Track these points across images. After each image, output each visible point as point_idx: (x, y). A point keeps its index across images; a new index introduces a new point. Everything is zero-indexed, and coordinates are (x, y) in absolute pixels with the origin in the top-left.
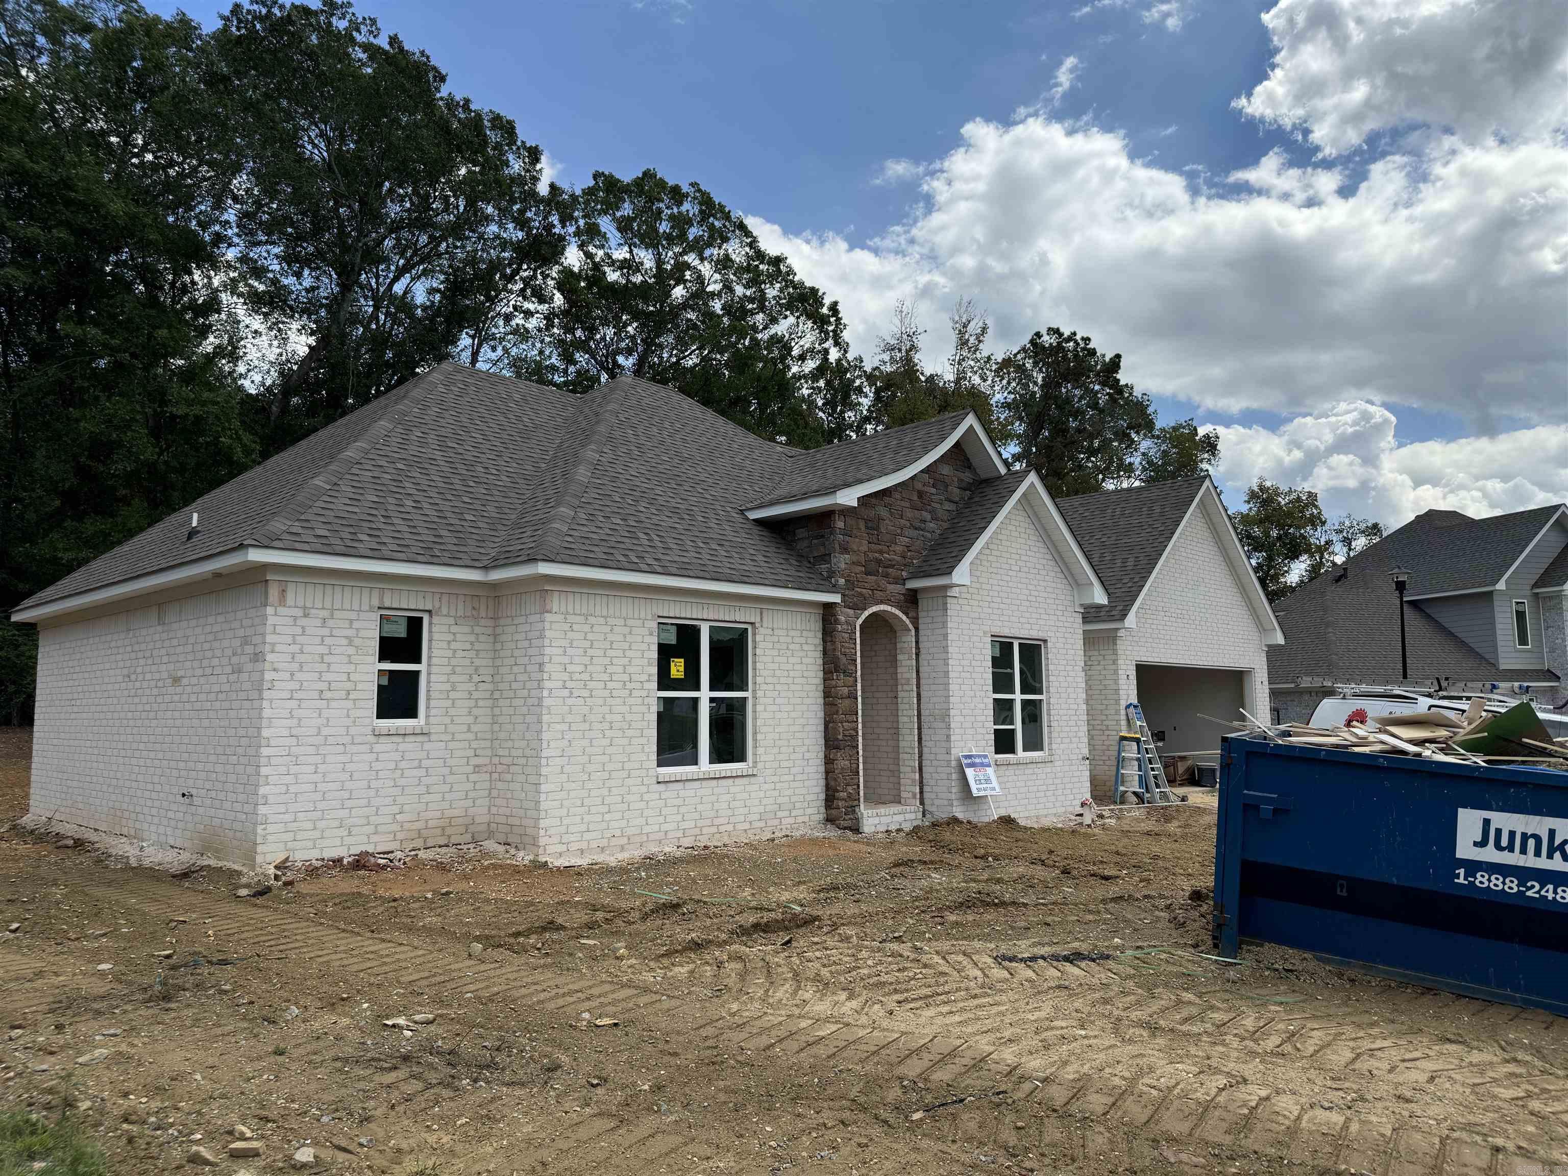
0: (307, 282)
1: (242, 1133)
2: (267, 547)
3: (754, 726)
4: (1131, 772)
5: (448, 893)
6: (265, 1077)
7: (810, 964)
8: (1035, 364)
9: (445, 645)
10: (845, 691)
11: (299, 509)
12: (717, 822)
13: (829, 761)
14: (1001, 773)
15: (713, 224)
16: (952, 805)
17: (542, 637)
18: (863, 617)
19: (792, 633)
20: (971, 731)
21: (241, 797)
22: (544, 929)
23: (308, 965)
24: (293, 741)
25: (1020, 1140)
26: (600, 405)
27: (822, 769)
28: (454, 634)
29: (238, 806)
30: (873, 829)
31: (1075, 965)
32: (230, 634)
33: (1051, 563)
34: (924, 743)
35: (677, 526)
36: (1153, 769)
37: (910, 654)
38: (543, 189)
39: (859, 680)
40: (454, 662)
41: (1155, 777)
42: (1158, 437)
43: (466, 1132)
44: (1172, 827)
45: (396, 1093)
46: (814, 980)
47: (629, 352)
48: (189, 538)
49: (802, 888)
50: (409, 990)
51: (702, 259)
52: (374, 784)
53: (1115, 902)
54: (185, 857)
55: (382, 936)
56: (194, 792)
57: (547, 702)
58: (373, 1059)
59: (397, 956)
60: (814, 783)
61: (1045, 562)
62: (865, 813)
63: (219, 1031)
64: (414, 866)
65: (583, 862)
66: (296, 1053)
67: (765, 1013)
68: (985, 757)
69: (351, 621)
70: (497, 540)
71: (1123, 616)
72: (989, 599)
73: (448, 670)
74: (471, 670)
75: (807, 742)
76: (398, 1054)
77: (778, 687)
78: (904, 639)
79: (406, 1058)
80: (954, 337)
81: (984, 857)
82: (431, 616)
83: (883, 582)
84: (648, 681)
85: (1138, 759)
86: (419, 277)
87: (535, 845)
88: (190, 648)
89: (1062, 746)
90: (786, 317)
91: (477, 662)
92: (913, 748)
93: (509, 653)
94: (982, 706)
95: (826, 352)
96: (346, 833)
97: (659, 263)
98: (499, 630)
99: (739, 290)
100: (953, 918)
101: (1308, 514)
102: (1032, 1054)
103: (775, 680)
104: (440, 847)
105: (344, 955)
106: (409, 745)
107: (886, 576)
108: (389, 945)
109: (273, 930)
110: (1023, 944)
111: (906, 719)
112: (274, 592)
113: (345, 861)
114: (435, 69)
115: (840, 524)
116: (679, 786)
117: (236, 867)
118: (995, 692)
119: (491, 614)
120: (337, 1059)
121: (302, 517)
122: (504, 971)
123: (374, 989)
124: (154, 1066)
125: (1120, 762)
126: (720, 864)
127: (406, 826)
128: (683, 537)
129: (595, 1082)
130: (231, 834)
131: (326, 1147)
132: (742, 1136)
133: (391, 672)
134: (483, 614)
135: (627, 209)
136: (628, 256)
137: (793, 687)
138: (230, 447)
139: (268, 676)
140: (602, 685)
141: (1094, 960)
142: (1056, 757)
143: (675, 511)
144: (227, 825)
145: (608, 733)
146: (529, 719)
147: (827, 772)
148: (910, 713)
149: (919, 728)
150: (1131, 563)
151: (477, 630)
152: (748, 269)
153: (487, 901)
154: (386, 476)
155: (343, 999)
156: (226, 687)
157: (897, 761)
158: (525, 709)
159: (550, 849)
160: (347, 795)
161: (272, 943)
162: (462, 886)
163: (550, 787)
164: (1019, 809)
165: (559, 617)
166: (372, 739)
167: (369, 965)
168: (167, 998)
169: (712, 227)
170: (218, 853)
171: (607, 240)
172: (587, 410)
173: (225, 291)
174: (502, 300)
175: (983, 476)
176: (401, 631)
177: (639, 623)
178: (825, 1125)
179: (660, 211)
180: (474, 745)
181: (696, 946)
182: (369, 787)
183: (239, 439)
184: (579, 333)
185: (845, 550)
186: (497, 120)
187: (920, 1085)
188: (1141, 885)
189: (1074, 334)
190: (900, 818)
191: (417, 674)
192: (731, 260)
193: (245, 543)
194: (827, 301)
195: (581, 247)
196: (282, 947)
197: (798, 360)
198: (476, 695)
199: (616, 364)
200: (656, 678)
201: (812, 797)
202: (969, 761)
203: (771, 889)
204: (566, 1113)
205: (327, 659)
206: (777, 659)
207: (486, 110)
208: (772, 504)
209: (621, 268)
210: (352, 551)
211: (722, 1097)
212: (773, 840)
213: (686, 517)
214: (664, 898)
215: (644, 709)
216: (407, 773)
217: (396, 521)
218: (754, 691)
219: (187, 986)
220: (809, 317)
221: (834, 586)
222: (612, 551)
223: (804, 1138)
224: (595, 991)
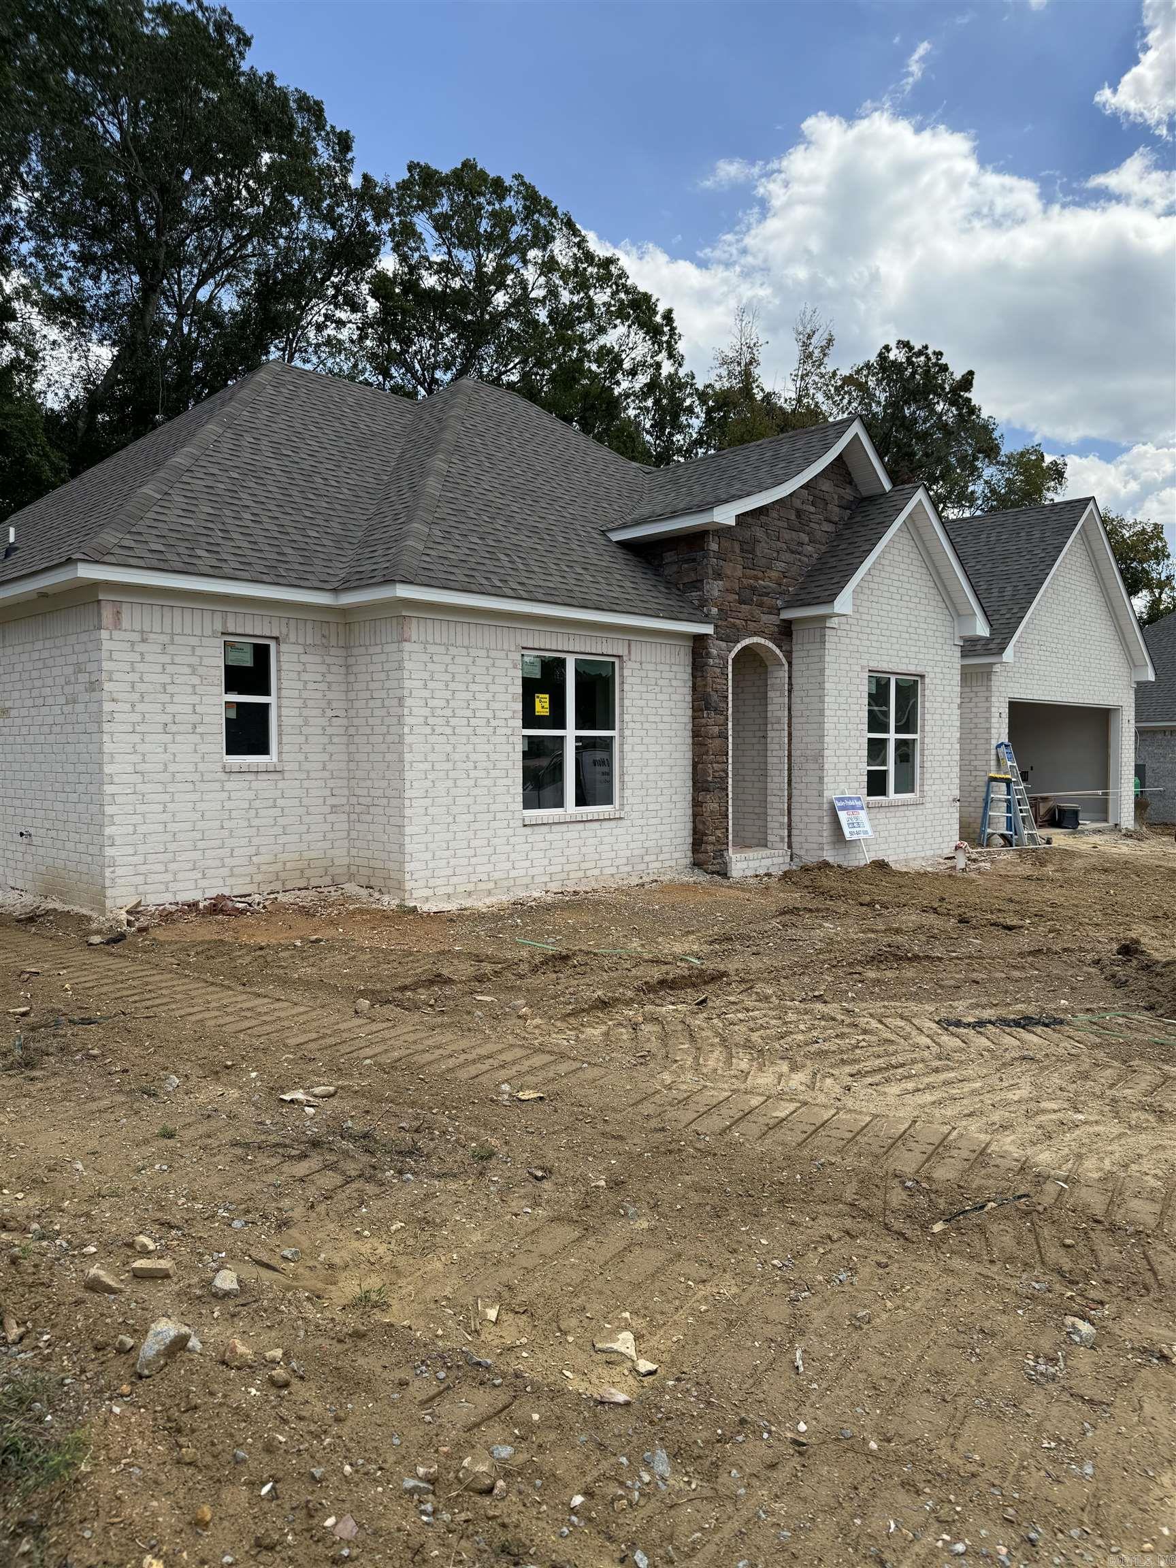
0: (106, 288)
1: (144, 1246)
2: (97, 562)
3: (622, 767)
4: (999, 814)
5: (318, 941)
6: (157, 1167)
7: (736, 1028)
8: (879, 382)
9: (295, 676)
10: (716, 729)
11: (128, 520)
12: (584, 866)
13: (696, 804)
14: (872, 816)
15: (538, 222)
16: (822, 849)
17: (400, 668)
18: (736, 650)
19: (660, 667)
20: (845, 773)
21: (86, 838)
22: (432, 982)
23: (180, 1024)
24: (138, 778)
25: (1075, 1262)
26: (441, 410)
27: (690, 812)
28: (304, 664)
29: (81, 848)
30: (741, 874)
31: (1029, 1031)
32: (60, 660)
33: (932, 591)
34: (793, 785)
35: (538, 547)
36: (1021, 811)
37: (782, 691)
38: (354, 181)
39: (730, 719)
40: (305, 694)
41: (1023, 818)
42: (1003, 464)
43: (403, 1241)
44: (1049, 870)
45: (313, 1189)
46: (745, 1046)
47: (447, 367)
48: (7, 555)
49: (691, 937)
50: (299, 1054)
51: (525, 262)
52: (227, 824)
53: (1034, 956)
54: (28, 899)
55: (255, 989)
56: (32, 831)
57: (408, 739)
58: (277, 1145)
59: (277, 1014)
60: (681, 826)
61: (926, 590)
62: (733, 857)
63: (94, 1106)
64: (274, 911)
65: (451, 906)
66: (189, 1134)
67: (705, 1087)
68: (859, 799)
69: (193, 647)
70: (344, 560)
71: (1002, 650)
72: (868, 630)
73: (299, 703)
74: (324, 704)
75: (676, 784)
76: (304, 1139)
77: (646, 726)
78: (776, 674)
79: (315, 1144)
80: (796, 351)
81: (870, 905)
82: (278, 643)
83: (757, 611)
84: (513, 718)
85: (1008, 801)
86: (223, 284)
87: (400, 887)
88: (16, 676)
89: (934, 787)
90: (615, 326)
91: (330, 695)
92: (782, 790)
93: (363, 686)
94: (857, 746)
95: (658, 366)
96: (200, 875)
97: (480, 265)
98: (352, 661)
99: (566, 297)
100: (872, 974)
101: (1152, 547)
102: (1035, 1144)
103: (643, 719)
104: (299, 889)
105: (217, 1013)
106: (262, 784)
107: (760, 605)
108: (266, 1000)
109: (135, 983)
110: (961, 1005)
111: (775, 760)
112: (107, 614)
113: (201, 905)
114: (238, 29)
115: (714, 546)
116: (545, 829)
117: (84, 911)
118: (870, 731)
119: (341, 643)
120: (235, 1144)
121: (134, 530)
122: (399, 1032)
123: (260, 1054)
124: (27, 1151)
125: (987, 803)
126: (597, 910)
127: (263, 868)
128: (545, 560)
129: (540, 1174)
130: (76, 876)
131: (245, 1262)
132: (735, 1251)
133: (238, 704)
134: (333, 642)
135: (444, 206)
136: (446, 258)
137: (661, 726)
138: (37, 464)
139: (107, 707)
140: (465, 722)
141: (1047, 1025)
142: (928, 799)
143: (534, 530)
144: (70, 865)
145: (473, 774)
146: (389, 757)
147: (695, 815)
148: (780, 753)
149: (790, 769)
150: (1009, 591)
151: (329, 660)
152: (576, 272)
153: (362, 949)
154: (219, 485)
155: (227, 1067)
156: (60, 719)
157: (764, 802)
158: (383, 747)
159: (416, 894)
160: (199, 836)
161: (136, 998)
162: (330, 932)
163: (415, 829)
164: (889, 852)
165: (416, 647)
166: (224, 777)
167: (247, 1024)
168: (29, 1064)
169: (536, 226)
170: (63, 896)
171: (423, 241)
172: (427, 417)
173: (18, 299)
174: (312, 308)
175: (865, 494)
176: (247, 660)
177: (502, 654)
178: (830, 1237)
179: (480, 208)
180: (331, 783)
181: (603, 1005)
182: (222, 828)
183: (46, 455)
184: (394, 345)
185: (719, 576)
186: (303, 99)
187: (924, 1185)
188: (1051, 935)
189: (926, 347)
190: (768, 862)
191: (266, 707)
192: (557, 263)
193: (74, 557)
194: (661, 308)
195: (395, 249)
196: (149, 1003)
197: (628, 374)
198: (329, 731)
199: (434, 381)
200: (520, 715)
201: (679, 841)
202: (842, 804)
203: (660, 939)
204: (516, 1215)
205: (170, 689)
206: (645, 696)
207: (292, 89)
208: (637, 523)
209: (437, 272)
210: (190, 568)
211: (695, 1197)
212: (643, 885)
213: (546, 537)
214: (551, 950)
215: (509, 748)
216: (262, 812)
217: (235, 536)
218: (621, 730)
219: (51, 1050)
220: (641, 326)
221: (706, 616)
222: (473, 573)
223: (810, 1255)
224: (508, 1056)
